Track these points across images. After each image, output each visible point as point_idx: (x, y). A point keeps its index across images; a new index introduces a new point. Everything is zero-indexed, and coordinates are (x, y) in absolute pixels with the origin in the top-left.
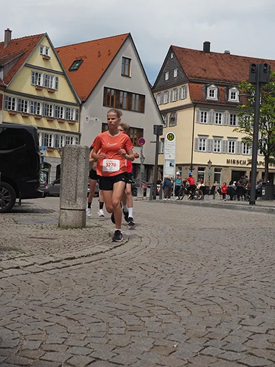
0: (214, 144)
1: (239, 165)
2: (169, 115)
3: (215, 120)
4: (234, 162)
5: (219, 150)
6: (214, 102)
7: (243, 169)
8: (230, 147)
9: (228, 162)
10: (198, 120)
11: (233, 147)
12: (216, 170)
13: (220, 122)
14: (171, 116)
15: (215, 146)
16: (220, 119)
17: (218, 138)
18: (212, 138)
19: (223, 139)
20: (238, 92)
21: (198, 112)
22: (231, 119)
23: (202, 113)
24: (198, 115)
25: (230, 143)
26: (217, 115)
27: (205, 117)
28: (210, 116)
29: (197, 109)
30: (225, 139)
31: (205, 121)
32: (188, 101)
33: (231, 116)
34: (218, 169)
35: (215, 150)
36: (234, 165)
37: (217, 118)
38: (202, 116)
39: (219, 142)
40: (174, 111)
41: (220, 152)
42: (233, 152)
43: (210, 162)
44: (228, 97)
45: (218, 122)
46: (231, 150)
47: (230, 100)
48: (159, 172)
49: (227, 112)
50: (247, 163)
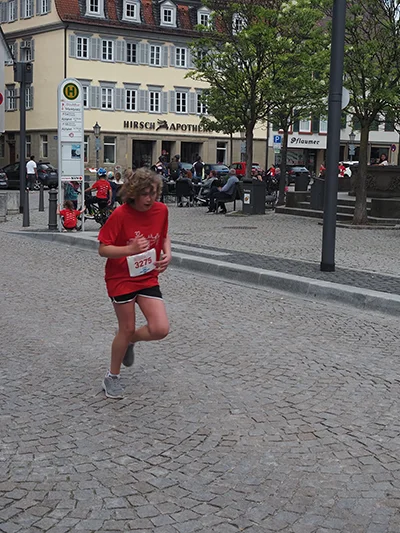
0: (102, 95)
1: (144, 131)
2: (19, 41)
3: (102, 53)
4: (136, 126)
5: (110, 106)
6: (99, 20)
7: (150, 138)
8: (128, 100)
9: (126, 125)
10: (72, 53)
11: (133, 101)
12: (107, 140)
13: (110, 57)
14: (23, 44)
15: (104, 98)
16: (110, 50)
17: (107, 85)
18: (98, 85)
19: (117, 86)
20: (138, 4)
21: (72, 38)
22: (129, 53)
23: (79, 40)
24: (72, 45)
25: (128, 92)
26: (105, 43)
27: (85, 48)
28: (94, 46)
29: (70, 33)
30: (120, 86)
31: (85, 55)
32: (53, 18)
33: (129, 46)
34: (110, 137)
35: (104, 106)
36: (136, 131)
37: (105, 50)
38: (79, 47)
39: (110, 90)
40: (27, 35)
41: (112, 108)
42: (133, 108)
43: (97, 126)
44: (122, 12)
45: (107, 56)
46: (131, 105)
47: (125, 17)
48: (7, 145)
49: (121, 39)
50: (157, 126)
